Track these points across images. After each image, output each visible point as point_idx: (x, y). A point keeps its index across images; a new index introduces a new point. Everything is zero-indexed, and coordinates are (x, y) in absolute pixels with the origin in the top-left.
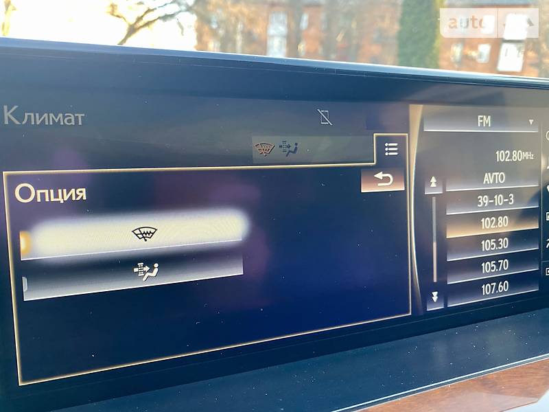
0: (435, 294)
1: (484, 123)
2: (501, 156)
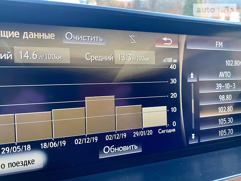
0: (193, 135)
1: (219, 45)
2: (228, 63)
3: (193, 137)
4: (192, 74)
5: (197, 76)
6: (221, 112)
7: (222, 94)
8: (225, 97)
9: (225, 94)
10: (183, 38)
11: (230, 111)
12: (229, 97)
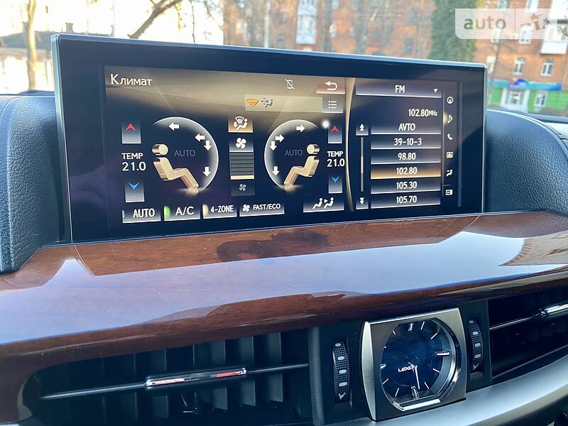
3: (362, 202)
4: (362, 126)
5: (368, 128)
6: (400, 173)
7: (402, 151)
8: (407, 156)
9: (407, 151)
10: (352, 82)
11: (413, 173)
12: (412, 156)
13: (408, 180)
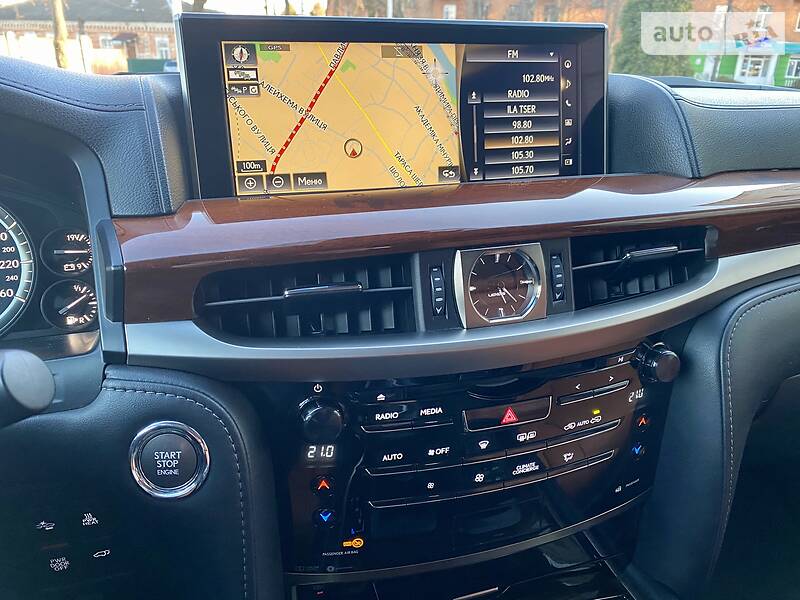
0: (476, 170)
1: (513, 56)
2: (526, 78)
3: (476, 173)
4: (474, 94)
5: (481, 95)
6: (516, 142)
7: (517, 119)
8: (522, 124)
9: (522, 119)
10: (463, 48)
11: (529, 142)
12: (527, 124)
13: (524, 150)
